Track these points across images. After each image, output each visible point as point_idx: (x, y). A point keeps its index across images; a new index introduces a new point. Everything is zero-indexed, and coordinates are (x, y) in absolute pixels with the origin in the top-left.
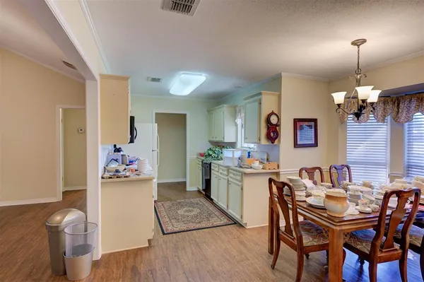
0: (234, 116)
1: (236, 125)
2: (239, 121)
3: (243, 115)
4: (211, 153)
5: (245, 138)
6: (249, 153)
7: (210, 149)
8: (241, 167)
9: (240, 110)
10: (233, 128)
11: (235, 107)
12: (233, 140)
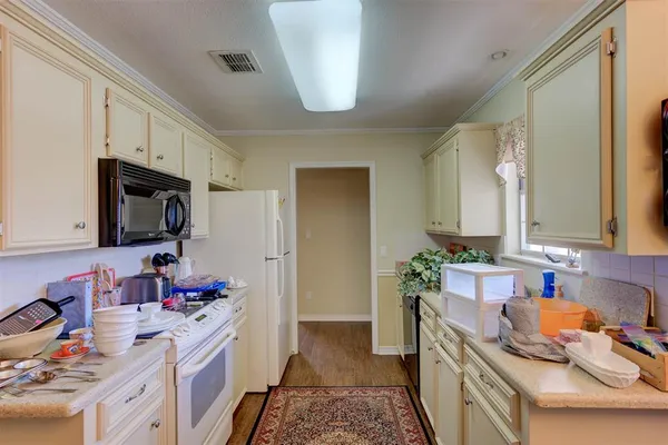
0: (493, 156)
1: (500, 183)
2: (508, 170)
3: (521, 146)
4: (419, 267)
5: (533, 224)
6: (549, 278)
7: (420, 257)
8: (511, 350)
9: (510, 135)
10: (491, 196)
11: (494, 129)
12: (488, 229)
